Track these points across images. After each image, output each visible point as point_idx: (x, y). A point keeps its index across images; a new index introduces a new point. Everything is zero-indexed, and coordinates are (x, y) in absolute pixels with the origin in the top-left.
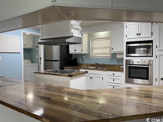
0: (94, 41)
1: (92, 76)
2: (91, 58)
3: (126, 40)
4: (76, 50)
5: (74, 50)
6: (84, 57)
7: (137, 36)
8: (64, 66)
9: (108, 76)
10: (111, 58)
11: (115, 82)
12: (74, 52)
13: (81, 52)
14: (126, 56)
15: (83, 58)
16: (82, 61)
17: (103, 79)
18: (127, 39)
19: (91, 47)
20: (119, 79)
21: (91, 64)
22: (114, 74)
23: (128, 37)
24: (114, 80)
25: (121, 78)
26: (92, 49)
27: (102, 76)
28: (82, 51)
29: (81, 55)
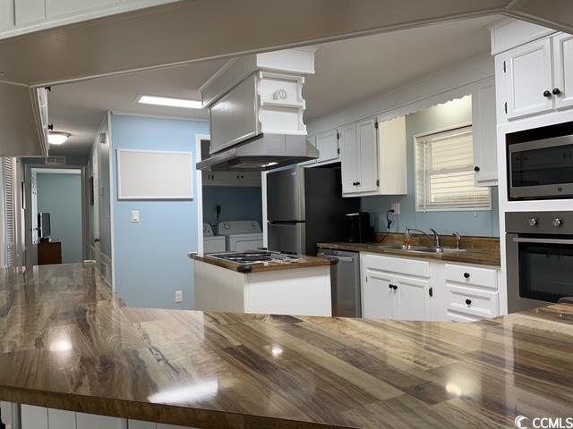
0: (434, 145)
1: (395, 280)
3: (505, 127)
4: (358, 183)
5: (354, 184)
7: (546, 103)
9: (448, 285)
10: (490, 209)
11: (473, 309)
12: (355, 189)
13: (375, 187)
15: (393, 211)
16: (389, 224)
17: (431, 294)
19: (417, 167)
20: (489, 299)
21: (415, 235)
22: (467, 275)
24: (468, 302)
25: (494, 293)
26: (426, 174)
27: (427, 284)
28: (378, 184)
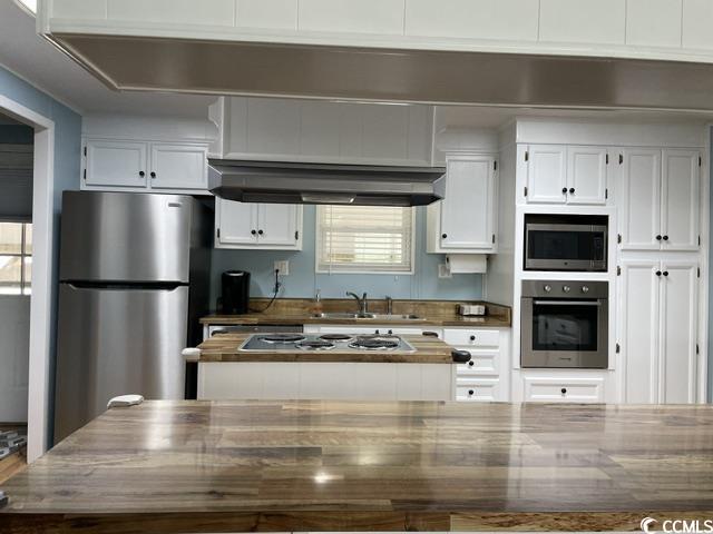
2: (317, 271)
3: (524, 207)
4: (261, 232)
5: (254, 232)
6: (285, 268)
7: (560, 197)
8: (203, 317)
10: (412, 273)
11: (475, 369)
13: (293, 241)
14: (525, 269)
15: (277, 270)
16: (277, 286)
18: (529, 203)
20: (491, 357)
22: (473, 338)
23: (531, 197)
24: (471, 363)
25: (498, 350)
28: (297, 237)
29: (269, 258)
